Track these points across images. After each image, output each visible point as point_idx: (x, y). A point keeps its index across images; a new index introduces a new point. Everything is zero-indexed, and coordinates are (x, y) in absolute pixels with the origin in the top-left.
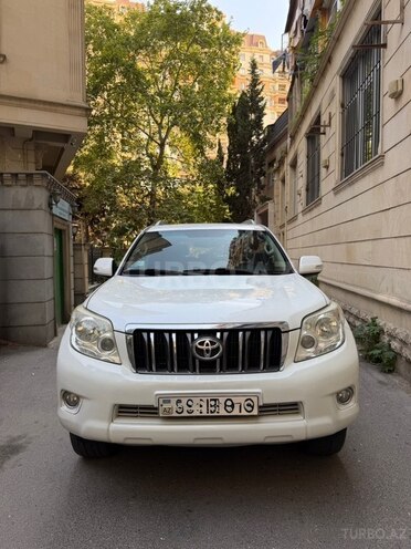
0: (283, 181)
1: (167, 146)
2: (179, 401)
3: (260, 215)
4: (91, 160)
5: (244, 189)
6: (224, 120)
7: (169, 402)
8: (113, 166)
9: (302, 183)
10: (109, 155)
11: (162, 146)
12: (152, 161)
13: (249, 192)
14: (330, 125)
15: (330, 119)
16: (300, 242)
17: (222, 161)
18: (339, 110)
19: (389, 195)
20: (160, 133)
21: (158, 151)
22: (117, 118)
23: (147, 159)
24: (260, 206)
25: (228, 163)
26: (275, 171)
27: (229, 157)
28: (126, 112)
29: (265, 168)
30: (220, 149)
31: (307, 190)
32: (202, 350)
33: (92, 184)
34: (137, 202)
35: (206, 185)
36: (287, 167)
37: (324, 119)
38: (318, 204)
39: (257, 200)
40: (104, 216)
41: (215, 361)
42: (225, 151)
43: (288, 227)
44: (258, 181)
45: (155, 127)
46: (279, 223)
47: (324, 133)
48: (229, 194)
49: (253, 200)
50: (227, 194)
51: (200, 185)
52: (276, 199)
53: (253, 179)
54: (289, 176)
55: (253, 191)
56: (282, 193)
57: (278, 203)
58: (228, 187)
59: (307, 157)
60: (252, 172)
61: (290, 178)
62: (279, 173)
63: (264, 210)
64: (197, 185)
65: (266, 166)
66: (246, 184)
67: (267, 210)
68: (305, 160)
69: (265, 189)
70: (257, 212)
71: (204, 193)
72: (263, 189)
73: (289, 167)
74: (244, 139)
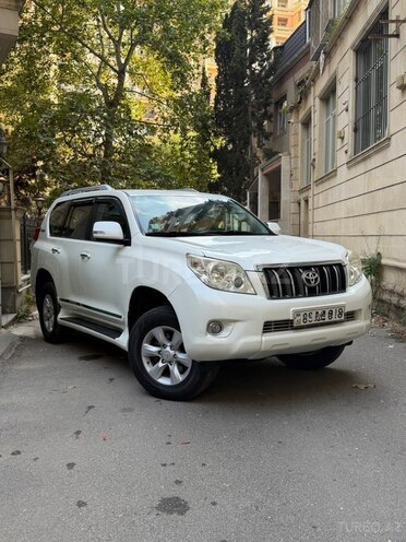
0: (307, 124)
1: (127, 75)
3: (265, 175)
4: (16, 94)
5: (240, 139)
6: (211, 37)
8: (48, 103)
9: (345, 121)
10: (42, 87)
11: (121, 75)
12: (105, 95)
13: (247, 143)
16: (341, 210)
17: (208, 98)
20: (117, 54)
21: (116, 81)
22: (54, 33)
23: (99, 92)
24: (263, 163)
25: (216, 99)
26: (291, 110)
27: (218, 91)
28: (67, 23)
29: (271, 109)
30: (204, 82)
31: (355, 130)
33: (18, 128)
34: (85, 155)
35: (184, 131)
36: (314, 101)
39: (260, 154)
40: (34, 176)
42: (212, 83)
43: (315, 189)
44: (260, 125)
45: (109, 47)
46: (297, 186)
47: (397, 36)
48: (218, 146)
49: (255, 156)
50: (215, 147)
51: (176, 132)
52: (292, 150)
53: (254, 124)
54: (317, 113)
55: (254, 141)
56: (303, 141)
57: (296, 157)
58: (217, 136)
59: (356, 80)
60: (253, 114)
61: (321, 115)
62: (298, 111)
63: (274, 167)
64: (171, 132)
65: (273, 105)
66: (245, 130)
67: (280, 166)
68: (352, 84)
69: (271, 139)
70: (262, 170)
71: (181, 143)
72: (267, 138)
73: (317, 100)
74: (242, 64)
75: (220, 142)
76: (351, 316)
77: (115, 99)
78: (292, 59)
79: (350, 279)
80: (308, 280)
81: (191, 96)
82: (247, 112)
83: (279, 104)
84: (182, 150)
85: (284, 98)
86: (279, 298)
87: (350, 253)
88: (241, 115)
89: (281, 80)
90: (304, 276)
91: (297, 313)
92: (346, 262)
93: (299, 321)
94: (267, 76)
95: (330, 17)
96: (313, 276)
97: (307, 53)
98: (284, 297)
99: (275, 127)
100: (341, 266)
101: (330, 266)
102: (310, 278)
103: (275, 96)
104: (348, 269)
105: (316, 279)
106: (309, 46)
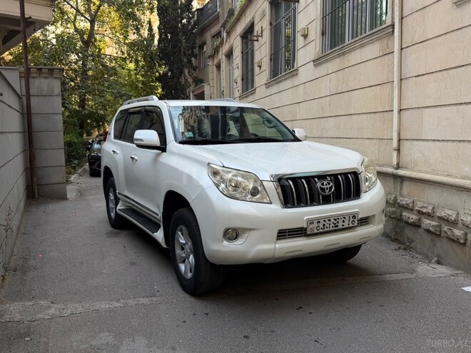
0: (218, 67)
1: (97, 23)
2: (319, 222)
3: (195, 95)
7: (313, 223)
9: (238, 74)
11: (92, 22)
12: (83, 37)
13: (182, 72)
14: (262, 36)
15: (262, 31)
17: (153, 40)
18: (269, 27)
19: (300, 94)
21: (89, 27)
24: (193, 87)
25: (159, 41)
26: (209, 57)
27: (160, 36)
29: (196, 51)
30: (151, 29)
31: (242, 80)
32: (324, 189)
36: (221, 56)
37: (257, 29)
38: (253, 92)
39: (190, 80)
41: (330, 195)
42: (156, 29)
44: (190, 61)
47: (257, 40)
48: (161, 72)
49: (186, 80)
50: (160, 73)
51: (131, 62)
52: (211, 82)
53: (185, 60)
54: (224, 64)
55: (186, 71)
56: (217, 77)
57: (213, 86)
58: (160, 66)
59: (242, 53)
60: (184, 53)
61: (226, 66)
62: (213, 58)
63: (200, 91)
64: (128, 62)
65: (197, 48)
66: (179, 64)
67: (204, 91)
68: (240, 55)
69: (197, 70)
70: (193, 92)
71: (135, 70)
72: (194, 70)
73: (224, 56)
74: (176, 21)
75: (162, 70)
76: (365, 221)
77: (89, 40)
78: (209, 19)
79: (364, 185)
80: (323, 190)
81: (143, 41)
82: (180, 51)
83: (201, 47)
84: (136, 74)
85: (205, 43)
86: (293, 206)
87: (366, 159)
88: (177, 54)
89: (203, 31)
90: (319, 185)
91: (311, 222)
92: (361, 169)
93: (313, 228)
94: (193, 29)
95: (230, 7)
96: (328, 186)
97: (217, 18)
98: (299, 206)
99: (199, 62)
100: (356, 174)
101: (345, 175)
102: (325, 187)
103: (198, 42)
104: (362, 177)
105: (331, 188)
106: (219, 14)
